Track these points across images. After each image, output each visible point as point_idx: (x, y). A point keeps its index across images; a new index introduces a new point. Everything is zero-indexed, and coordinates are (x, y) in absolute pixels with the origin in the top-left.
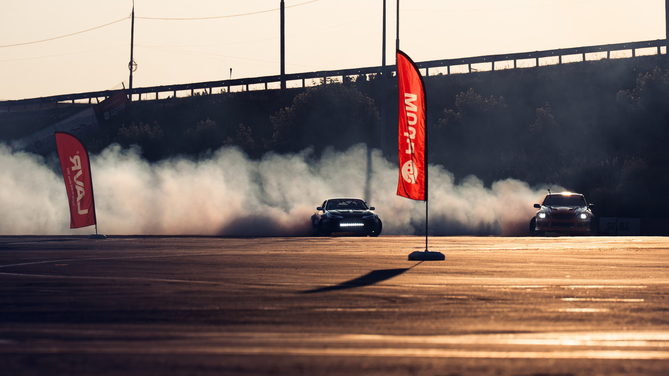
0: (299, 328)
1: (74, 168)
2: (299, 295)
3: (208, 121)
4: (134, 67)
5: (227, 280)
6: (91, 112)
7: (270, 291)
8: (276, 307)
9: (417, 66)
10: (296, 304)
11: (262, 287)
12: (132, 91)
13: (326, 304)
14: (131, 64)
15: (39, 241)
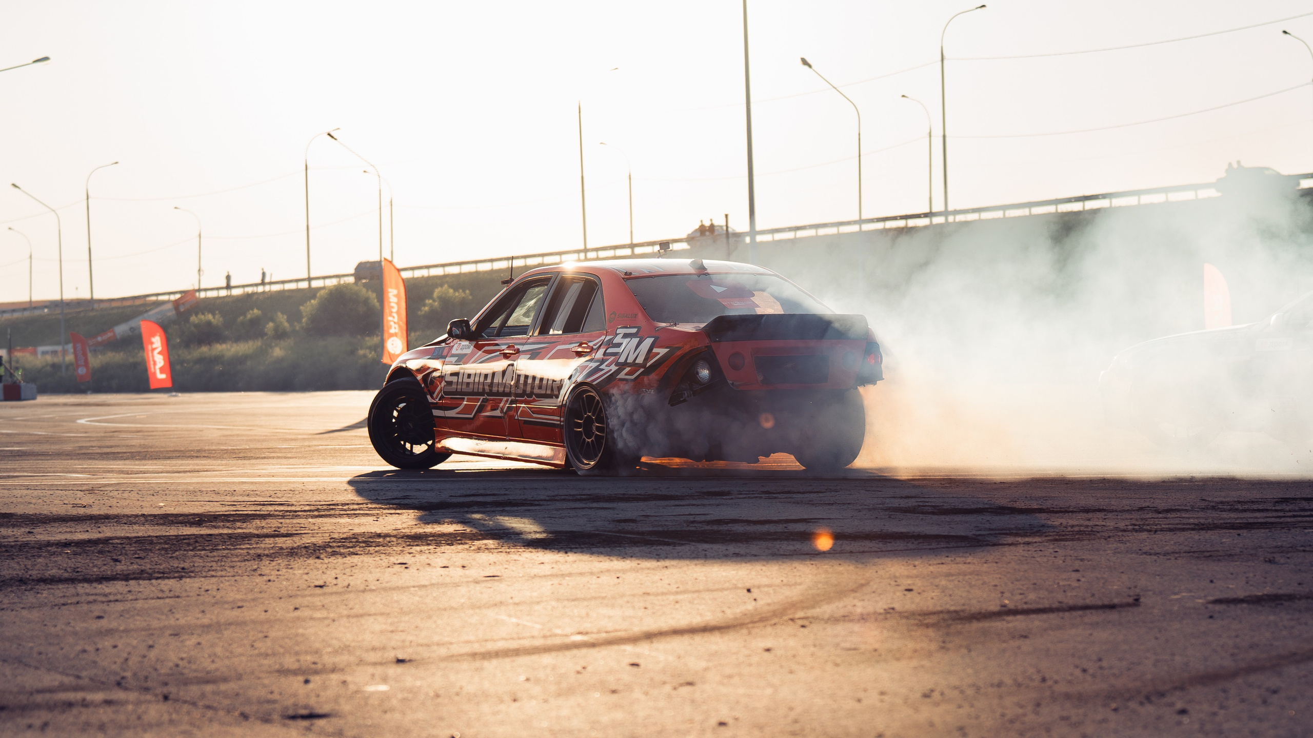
0: (303, 461)
1: (154, 346)
2: (310, 437)
3: (256, 311)
4: (201, 273)
5: (261, 426)
6: (170, 306)
7: (290, 434)
8: (293, 445)
9: (399, 270)
10: (307, 443)
11: (285, 431)
12: (199, 290)
13: (329, 443)
14: (199, 270)
15: (132, 399)
